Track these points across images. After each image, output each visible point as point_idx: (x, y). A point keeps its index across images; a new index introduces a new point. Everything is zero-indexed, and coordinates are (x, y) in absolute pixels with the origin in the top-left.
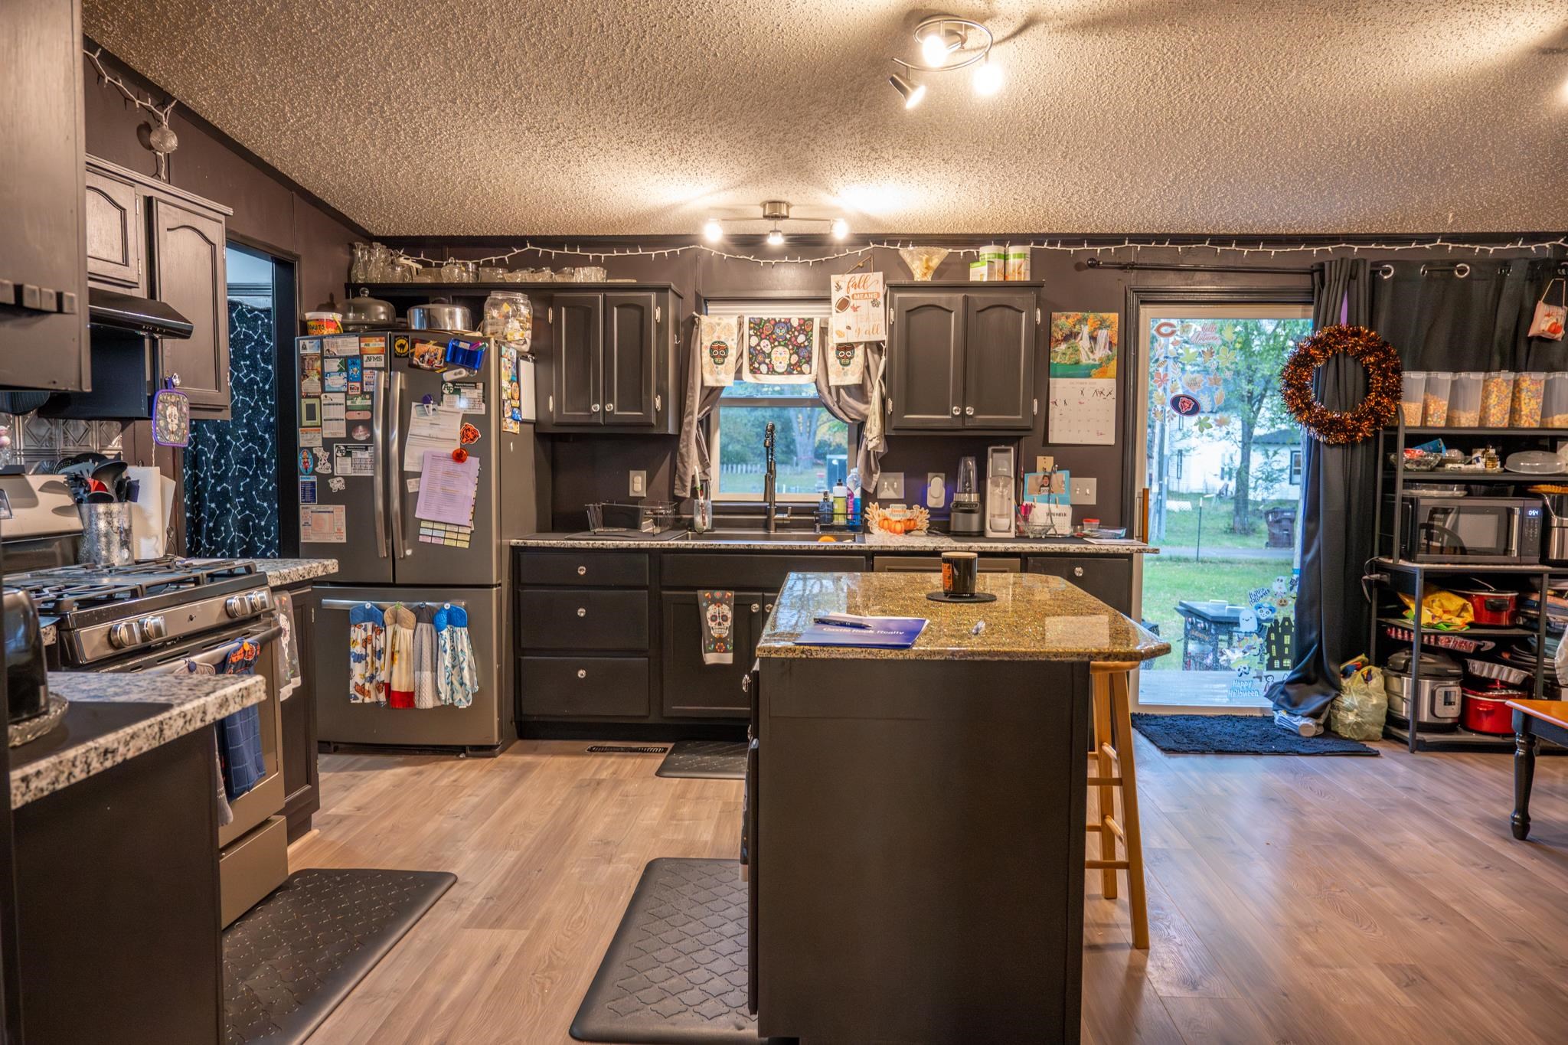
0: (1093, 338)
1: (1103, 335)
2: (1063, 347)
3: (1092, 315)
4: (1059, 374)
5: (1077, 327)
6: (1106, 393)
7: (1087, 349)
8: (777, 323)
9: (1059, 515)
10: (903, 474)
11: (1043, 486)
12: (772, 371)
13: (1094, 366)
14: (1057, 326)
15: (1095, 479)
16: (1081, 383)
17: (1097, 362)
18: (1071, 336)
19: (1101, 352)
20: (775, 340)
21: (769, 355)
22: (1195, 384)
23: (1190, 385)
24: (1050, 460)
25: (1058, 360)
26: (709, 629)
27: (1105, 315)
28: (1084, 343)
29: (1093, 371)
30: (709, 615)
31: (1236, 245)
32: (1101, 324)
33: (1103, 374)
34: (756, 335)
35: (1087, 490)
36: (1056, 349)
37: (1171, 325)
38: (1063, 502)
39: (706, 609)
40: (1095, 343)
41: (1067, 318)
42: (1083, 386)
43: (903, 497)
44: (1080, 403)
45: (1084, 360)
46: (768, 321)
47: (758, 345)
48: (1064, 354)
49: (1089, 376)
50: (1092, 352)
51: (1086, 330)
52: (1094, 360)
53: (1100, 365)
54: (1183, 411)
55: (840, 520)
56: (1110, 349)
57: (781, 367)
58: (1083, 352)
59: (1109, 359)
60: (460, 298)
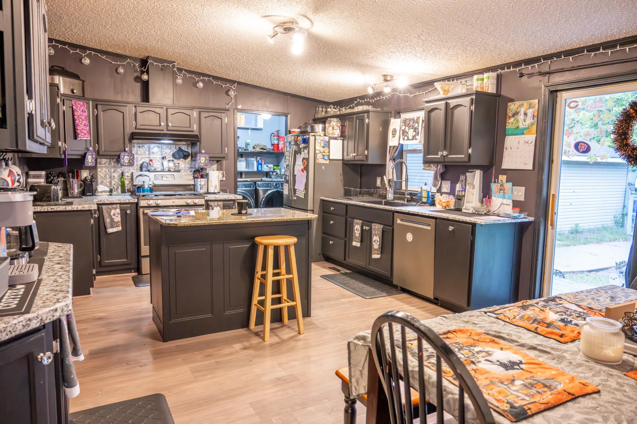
0: (525, 114)
1: (530, 112)
2: (512, 120)
3: (526, 102)
4: (510, 134)
5: (519, 109)
6: (530, 142)
7: (522, 120)
8: (410, 120)
9: (507, 205)
10: (450, 182)
11: (501, 190)
12: (408, 139)
13: (525, 129)
14: (510, 109)
15: (524, 188)
16: (519, 138)
17: (527, 127)
18: (516, 114)
19: (529, 120)
20: (410, 126)
21: (408, 133)
22: (589, 135)
23: (585, 135)
24: (505, 177)
25: (509, 126)
26: (355, 233)
27: (532, 101)
28: (521, 117)
29: (525, 131)
30: (355, 228)
31: (603, 49)
32: (530, 106)
33: (530, 133)
34: (404, 125)
35: (520, 193)
36: (509, 121)
37: (576, 102)
38: (509, 198)
39: (355, 226)
40: (527, 116)
41: (515, 105)
42: (519, 139)
43: (449, 192)
44: (518, 148)
45: (521, 126)
46: (408, 119)
47: (405, 129)
48: (512, 123)
49: (523, 134)
50: (525, 121)
51: (522, 110)
52: (525, 125)
53: (528, 128)
54: (581, 150)
55: (424, 200)
56: (533, 119)
57: (411, 138)
58: (521, 122)
59: (532, 124)
60: (321, 122)
